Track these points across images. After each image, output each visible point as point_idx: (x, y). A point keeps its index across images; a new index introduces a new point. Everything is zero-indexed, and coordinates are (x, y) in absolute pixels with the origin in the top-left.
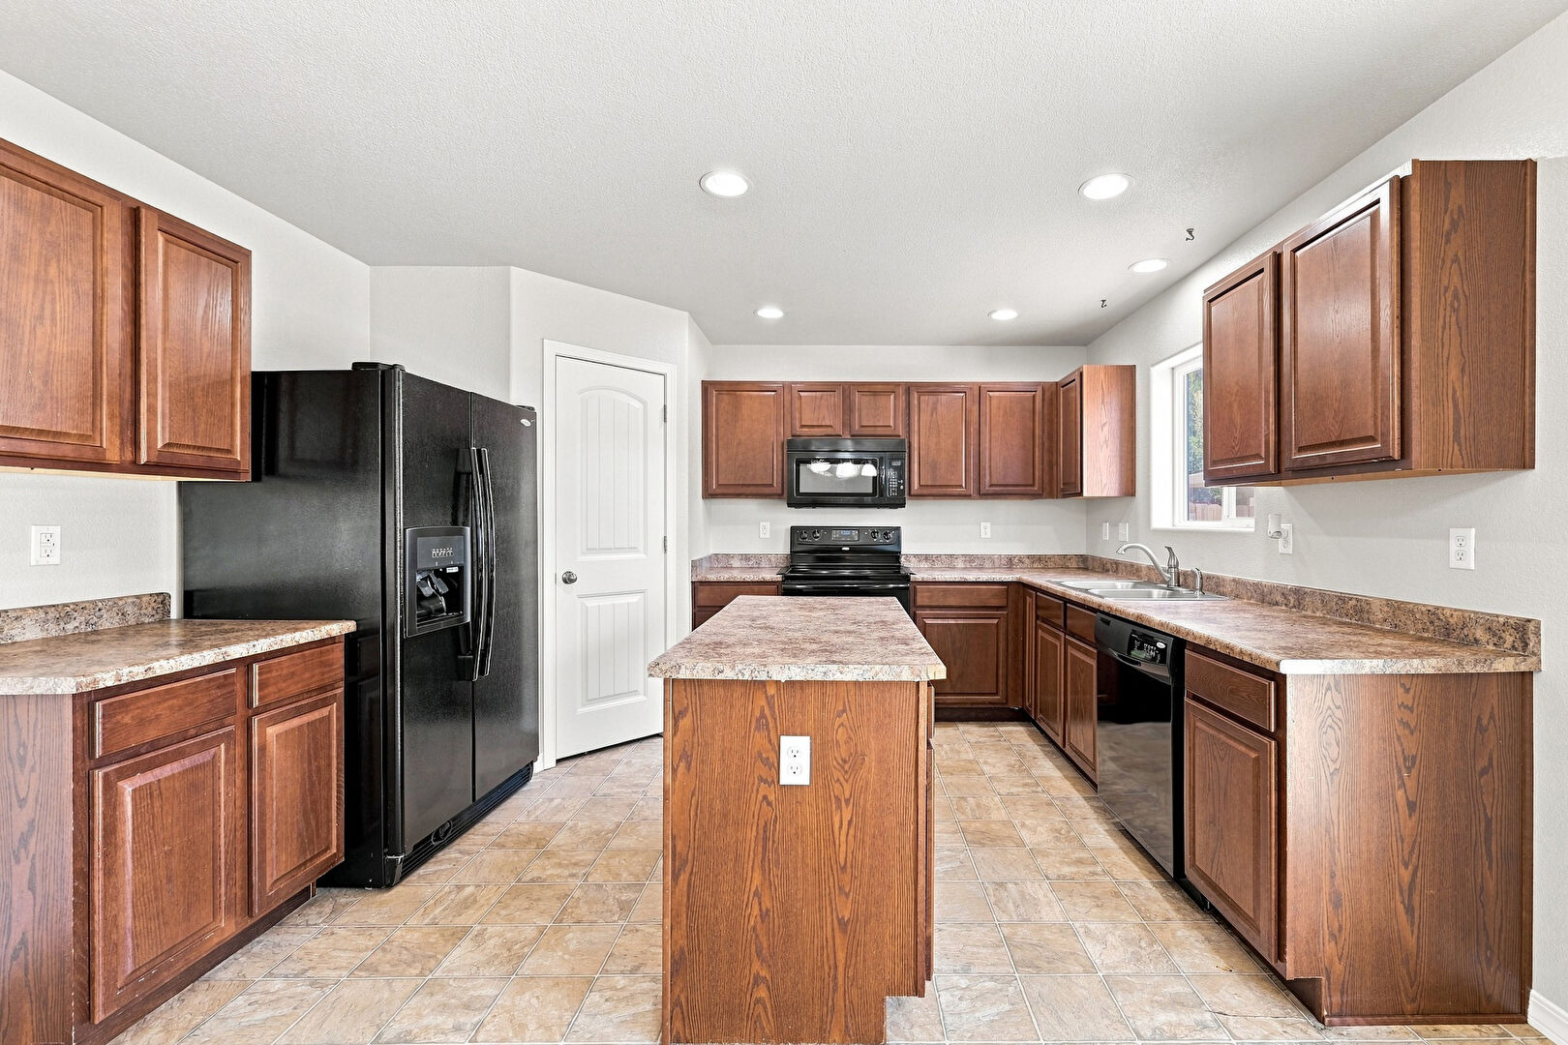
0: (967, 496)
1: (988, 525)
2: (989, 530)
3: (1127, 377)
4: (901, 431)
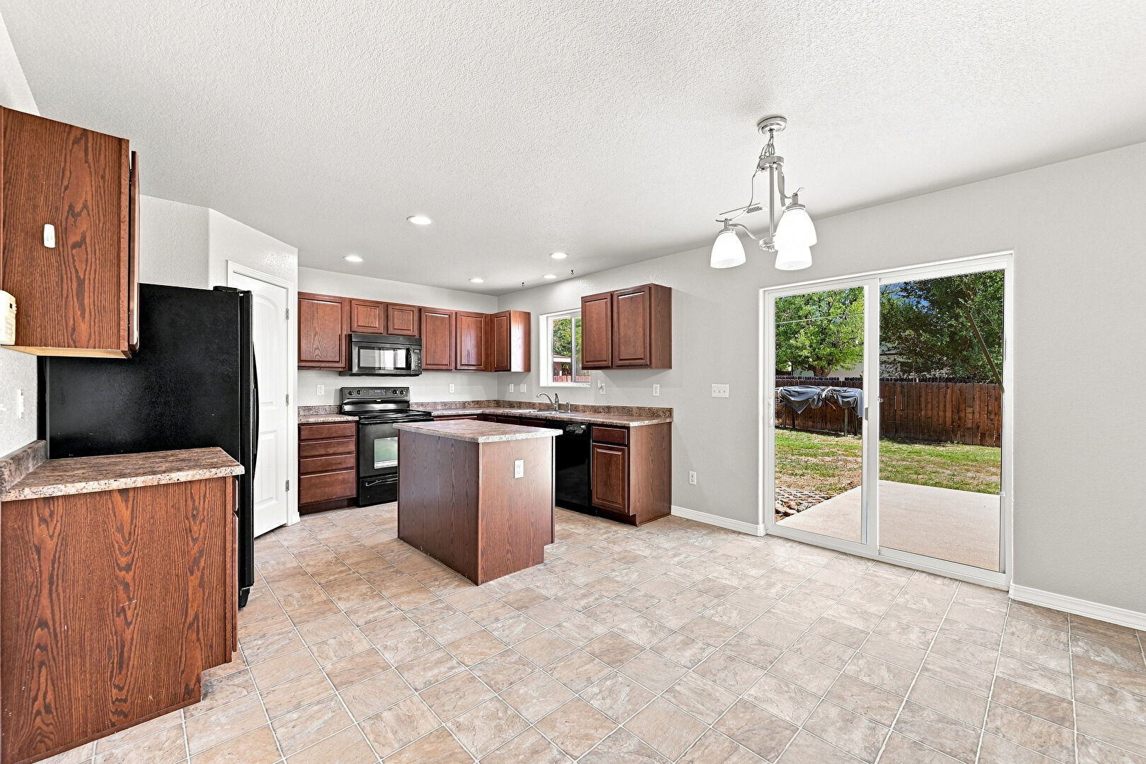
0: (449, 370)
1: (453, 385)
2: (453, 388)
3: (527, 317)
4: (416, 333)
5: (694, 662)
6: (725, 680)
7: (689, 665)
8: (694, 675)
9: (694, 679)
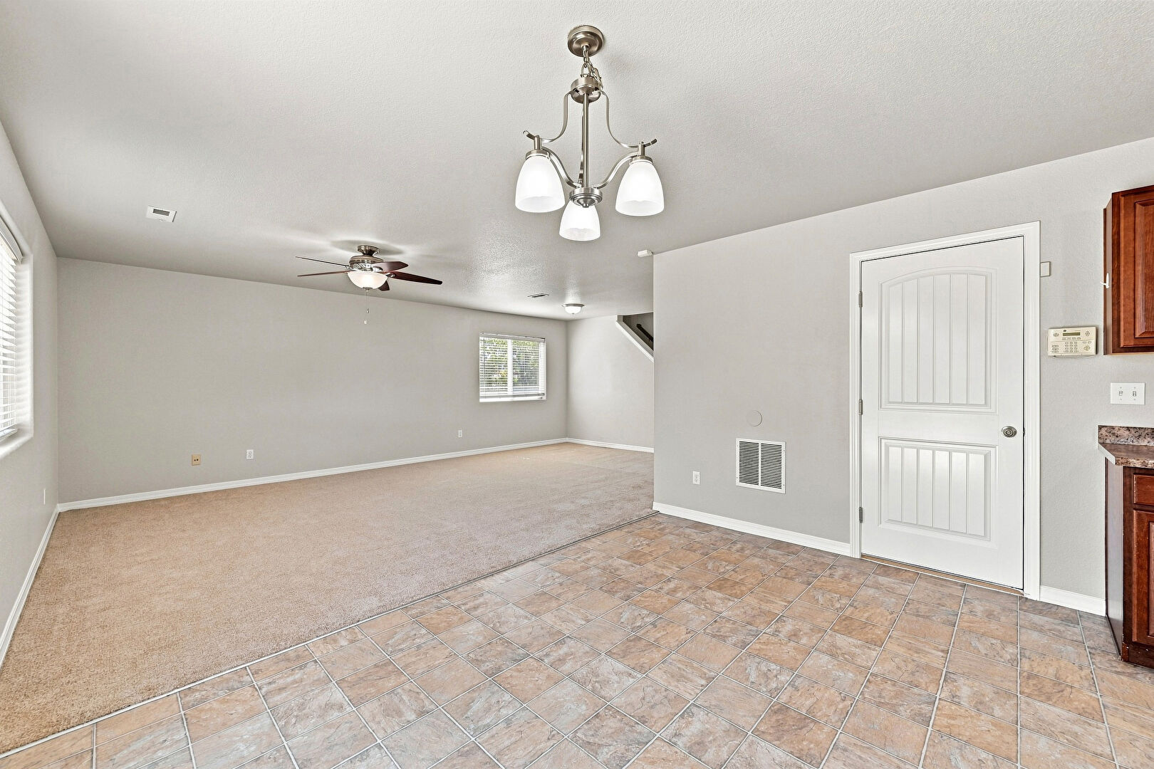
5: (688, 714)
6: (656, 691)
7: (694, 710)
8: (687, 696)
9: (687, 691)
